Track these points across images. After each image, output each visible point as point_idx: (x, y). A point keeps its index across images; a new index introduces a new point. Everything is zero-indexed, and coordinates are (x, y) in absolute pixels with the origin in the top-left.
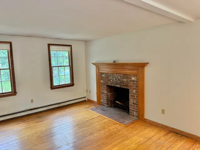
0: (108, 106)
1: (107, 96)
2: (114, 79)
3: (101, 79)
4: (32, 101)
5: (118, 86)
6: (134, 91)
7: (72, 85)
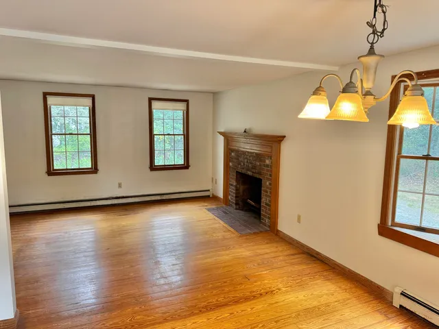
0: (238, 207)
1: (237, 190)
2: (246, 160)
3: (230, 161)
4: (120, 186)
5: (250, 173)
6: (268, 183)
7: (186, 166)
